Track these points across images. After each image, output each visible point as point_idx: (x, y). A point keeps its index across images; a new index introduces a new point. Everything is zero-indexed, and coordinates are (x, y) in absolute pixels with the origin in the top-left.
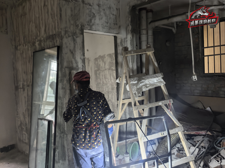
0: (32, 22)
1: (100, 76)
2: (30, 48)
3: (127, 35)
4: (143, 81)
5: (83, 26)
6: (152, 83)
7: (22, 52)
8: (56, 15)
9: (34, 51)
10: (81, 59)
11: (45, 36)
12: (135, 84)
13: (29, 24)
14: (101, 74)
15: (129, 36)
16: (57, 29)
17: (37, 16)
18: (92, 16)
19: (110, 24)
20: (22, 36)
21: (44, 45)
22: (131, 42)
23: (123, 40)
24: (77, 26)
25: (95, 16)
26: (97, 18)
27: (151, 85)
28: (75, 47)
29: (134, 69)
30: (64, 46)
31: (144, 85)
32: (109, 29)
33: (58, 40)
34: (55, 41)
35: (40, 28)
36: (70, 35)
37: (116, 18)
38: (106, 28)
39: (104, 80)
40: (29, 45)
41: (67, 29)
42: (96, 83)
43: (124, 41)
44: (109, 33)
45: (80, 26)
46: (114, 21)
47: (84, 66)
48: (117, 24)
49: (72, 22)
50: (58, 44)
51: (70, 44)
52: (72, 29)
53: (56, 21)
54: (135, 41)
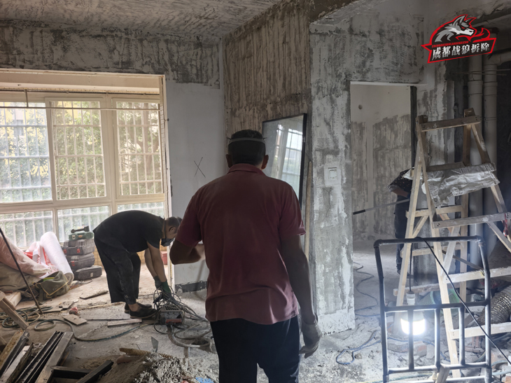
0: (261, 70)
1: (384, 160)
2: (256, 115)
3: (436, 85)
4: (453, 177)
5: (350, 74)
6: (472, 181)
7: (242, 120)
8: (303, 59)
9: (264, 120)
10: (343, 134)
11: (283, 95)
12: (438, 182)
13: (257, 73)
14: (386, 158)
15: (442, 88)
16: (304, 85)
17: (272, 60)
18: (366, 56)
19: (402, 65)
20: (244, 93)
21: (282, 111)
22: (443, 98)
23: (429, 95)
24: (339, 76)
25: (372, 55)
26: (377, 55)
27: (469, 184)
28: (333, 114)
29: (448, 152)
30: (315, 114)
31: (455, 185)
32: (400, 76)
33: (305, 103)
34: (300, 104)
35: (275, 80)
36: (326, 93)
37: (415, 51)
38: (392, 73)
39: (393, 170)
40: (256, 108)
41: (320, 84)
42: (376, 175)
43: (431, 96)
44: (399, 82)
45: (344, 75)
46: (410, 59)
47: (348, 146)
48: (416, 65)
49: (330, 70)
50: (305, 110)
51: (324, 109)
52: (329, 82)
53: (303, 71)
54: (453, 95)
